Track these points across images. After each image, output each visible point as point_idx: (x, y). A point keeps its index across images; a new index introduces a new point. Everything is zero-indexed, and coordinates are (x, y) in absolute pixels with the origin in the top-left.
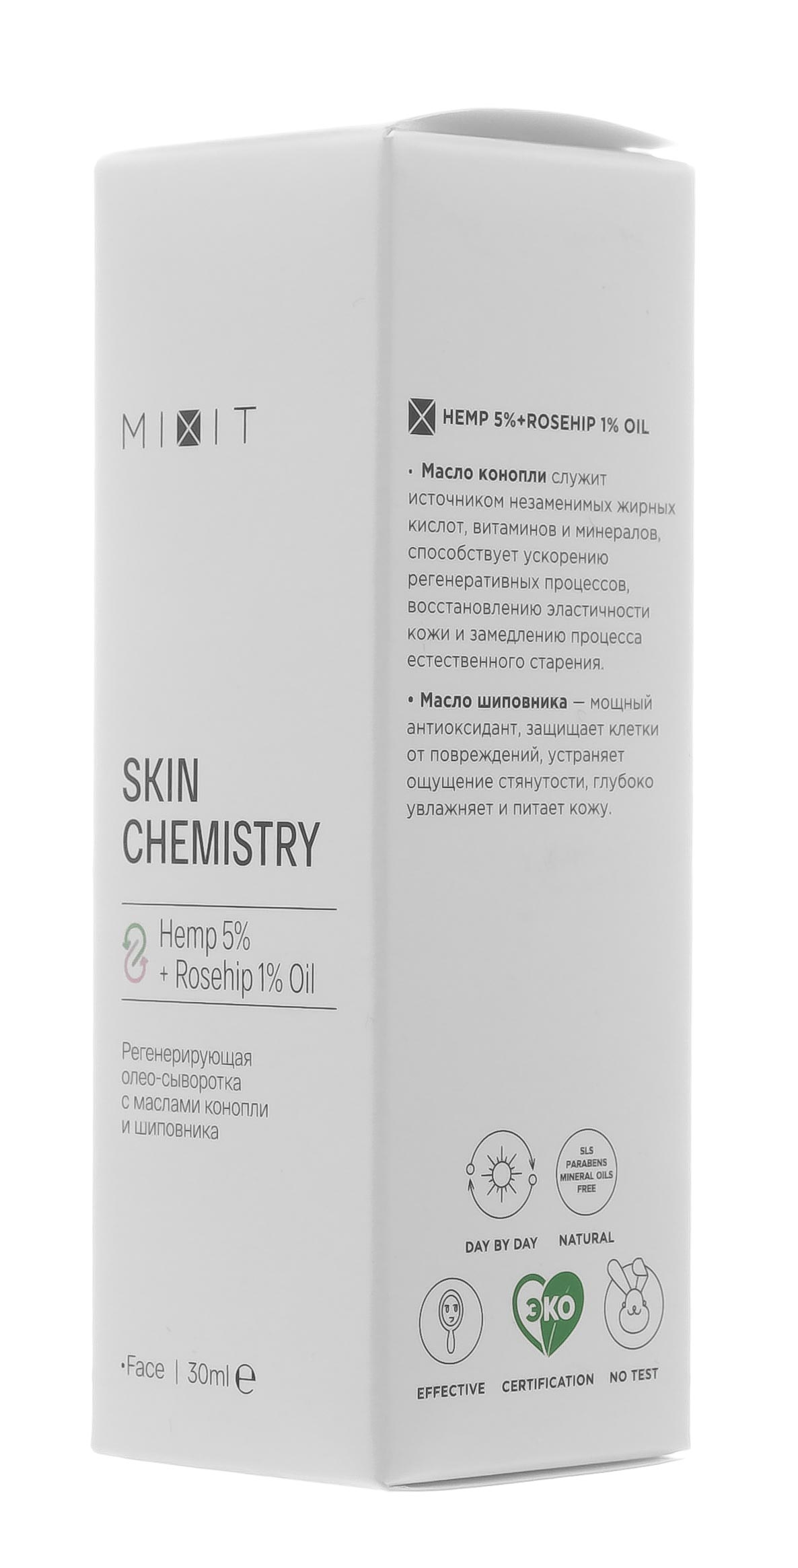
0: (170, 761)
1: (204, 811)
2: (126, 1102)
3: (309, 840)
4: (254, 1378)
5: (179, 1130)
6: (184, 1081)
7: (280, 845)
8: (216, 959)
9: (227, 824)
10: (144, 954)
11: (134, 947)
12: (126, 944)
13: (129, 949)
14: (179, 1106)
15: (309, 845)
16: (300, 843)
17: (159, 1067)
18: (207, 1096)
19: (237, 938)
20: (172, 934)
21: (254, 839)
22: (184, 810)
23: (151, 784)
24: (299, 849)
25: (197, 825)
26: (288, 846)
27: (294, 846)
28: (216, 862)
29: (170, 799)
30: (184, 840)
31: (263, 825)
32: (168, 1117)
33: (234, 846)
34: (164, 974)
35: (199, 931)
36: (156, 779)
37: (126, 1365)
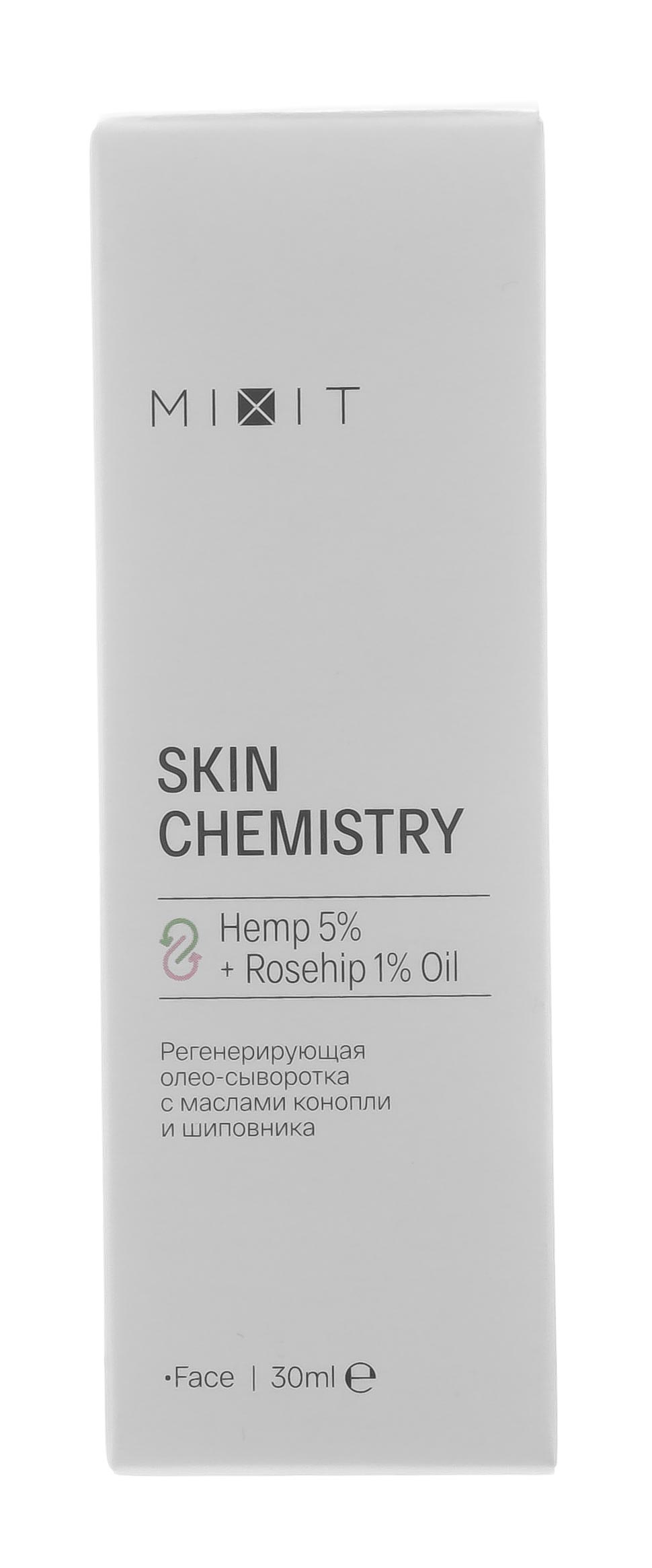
0: (233, 751)
1: (288, 800)
2: (167, 1105)
3: (448, 827)
4: (373, 1375)
5: (252, 1130)
6: (262, 1078)
7: (404, 833)
8: (311, 950)
9: (324, 814)
10: (195, 950)
11: (179, 943)
12: (166, 941)
13: (170, 946)
14: (252, 1104)
15: (448, 832)
16: (434, 830)
17: (220, 1066)
18: (297, 1091)
19: (341, 930)
20: (243, 929)
21: (367, 827)
22: (260, 798)
23: (203, 775)
24: (433, 836)
25: (277, 816)
26: (416, 835)
27: (424, 834)
28: (308, 851)
29: (234, 787)
30: (258, 831)
31: (379, 814)
32: (233, 1116)
33: (333, 834)
34: (227, 969)
35: (282, 925)
36: (211, 769)
37: (173, 1377)
